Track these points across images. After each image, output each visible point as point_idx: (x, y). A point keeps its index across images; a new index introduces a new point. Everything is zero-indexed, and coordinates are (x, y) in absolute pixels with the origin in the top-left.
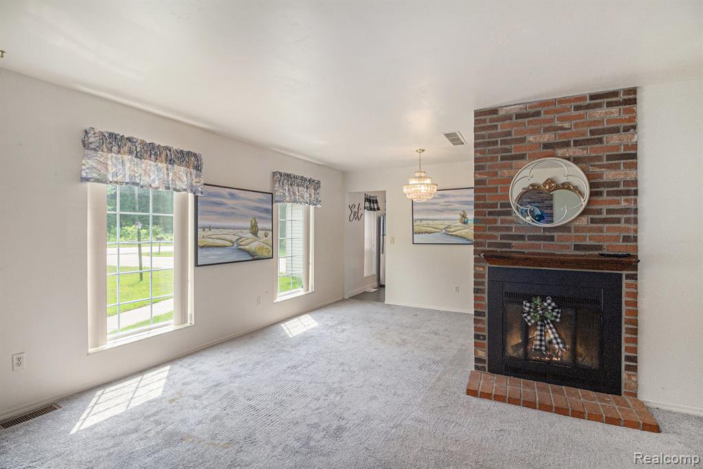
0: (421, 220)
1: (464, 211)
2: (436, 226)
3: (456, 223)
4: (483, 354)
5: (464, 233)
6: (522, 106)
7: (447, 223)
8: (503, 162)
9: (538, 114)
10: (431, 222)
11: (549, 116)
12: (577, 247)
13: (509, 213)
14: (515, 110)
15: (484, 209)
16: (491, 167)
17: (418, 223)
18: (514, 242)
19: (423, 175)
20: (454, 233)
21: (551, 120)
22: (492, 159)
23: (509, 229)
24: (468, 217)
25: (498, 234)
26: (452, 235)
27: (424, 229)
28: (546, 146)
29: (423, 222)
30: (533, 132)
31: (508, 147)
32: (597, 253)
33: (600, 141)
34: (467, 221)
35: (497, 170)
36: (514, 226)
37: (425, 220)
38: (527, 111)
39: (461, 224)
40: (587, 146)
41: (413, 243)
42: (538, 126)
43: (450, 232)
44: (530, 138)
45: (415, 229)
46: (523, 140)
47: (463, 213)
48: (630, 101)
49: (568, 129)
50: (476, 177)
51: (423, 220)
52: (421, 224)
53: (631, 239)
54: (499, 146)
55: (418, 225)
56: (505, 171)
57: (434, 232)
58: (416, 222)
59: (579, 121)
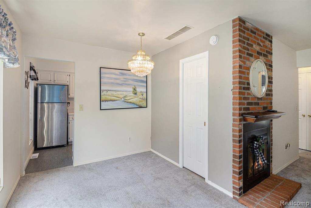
0: (107, 91)
1: (135, 86)
2: (116, 95)
3: (130, 94)
4: (241, 184)
5: (135, 101)
6: (251, 26)
7: (125, 93)
8: (247, 56)
10: (114, 93)
11: (258, 37)
12: (264, 108)
13: (249, 89)
15: (242, 85)
16: (244, 58)
17: (105, 93)
18: (250, 107)
19: (144, 53)
21: (258, 39)
22: (244, 53)
23: (248, 99)
24: (137, 90)
25: (246, 102)
26: (128, 102)
27: (110, 98)
28: (259, 53)
29: (109, 93)
30: (255, 42)
31: (249, 47)
32: (267, 110)
33: (267, 56)
34: (137, 93)
35: (245, 60)
36: (250, 97)
37: (110, 91)
38: (253, 29)
39: (133, 94)
40: (265, 58)
41: (101, 109)
42: (256, 40)
43: (127, 100)
44: (254, 46)
45: (103, 98)
46: (252, 46)
47: (134, 87)
48: (271, 42)
49: (261, 46)
50: (239, 62)
51: (109, 91)
52: (107, 94)
53: (271, 103)
54: (246, 46)
55: (104, 95)
56: (248, 62)
57: (116, 100)
58: (103, 92)
59: (264, 44)
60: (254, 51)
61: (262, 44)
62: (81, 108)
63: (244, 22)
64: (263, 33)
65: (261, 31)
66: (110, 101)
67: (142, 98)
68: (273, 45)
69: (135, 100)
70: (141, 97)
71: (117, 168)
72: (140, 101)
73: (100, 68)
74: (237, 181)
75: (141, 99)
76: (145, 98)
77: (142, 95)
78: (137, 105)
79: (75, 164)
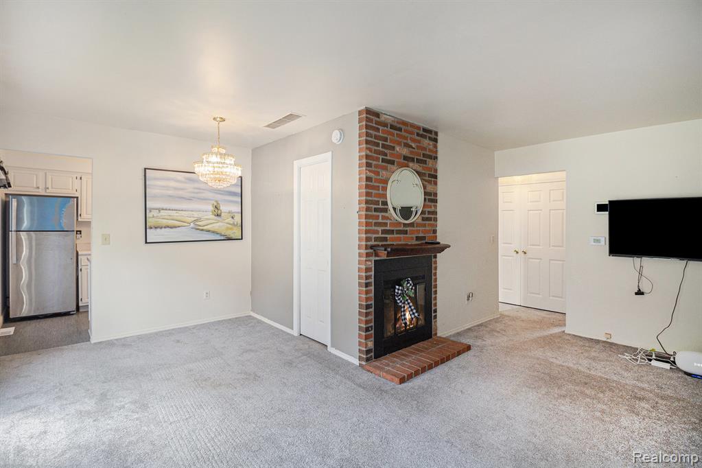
0: (159, 210)
1: (216, 201)
2: (179, 218)
3: (207, 215)
4: (371, 344)
5: (218, 228)
6: (393, 119)
7: (196, 215)
8: (383, 164)
9: (400, 130)
10: (173, 213)
11: (407, 135)
12: (418, 238)
13: (386, 210)
14: (389, 120)
15: (371, 206)
16: (376, 166)
17: (155, 213)
18: (388, 236)
19: (223, 151)
20: (205, 228)
21: (406, 138)
22: (377, 159)
23: (385, 224)
24: (221, 209)
25: (380, 229)
26: (202, 230)
27: (165, 222)
28: (405, 158)
29: (163, 213)
30: (399, 144)
31: (386, 151)
32: (424, 242)
33: (425, 162)
34: (221, 213)
35: (379, 170)
36: (388, 221)
37: (166, 210)
38: (395, 124)
39: (214, 216)
40: (422, 165)
41: (146, 243)
42: (401, 140)
43: (200, 226)
44: (398, 149)
45: (150, 222)
46: (393, 148)
47: (215, 204)
48: (436, 140)
49: (414, 148)
50: (366, 173)
51: (163, 209)
52: (159, 215)
53: (435, 232)
54: (380, 149)
55: (153, 217)
56: (384, 172)
57: (179, 227)
58: (150, 211)
59: (418, 144)
60: (399, 156)
61: (413, 145)
62: (106, 239)
63: (377, 115)
64: (419, 128)
65: (413, 126)
66: (165, 227)
67: (232, 223)
68: (440, 145)
69: (219, 226)
70: (231, 221)
71: (178, 341)
72: (228, 228)
73: (145, 169)
74: (364, 341)
75: (230, 224)
76: (237, 224)
77: (232, 218)
78: (221, 235)
79: (93, 340)
